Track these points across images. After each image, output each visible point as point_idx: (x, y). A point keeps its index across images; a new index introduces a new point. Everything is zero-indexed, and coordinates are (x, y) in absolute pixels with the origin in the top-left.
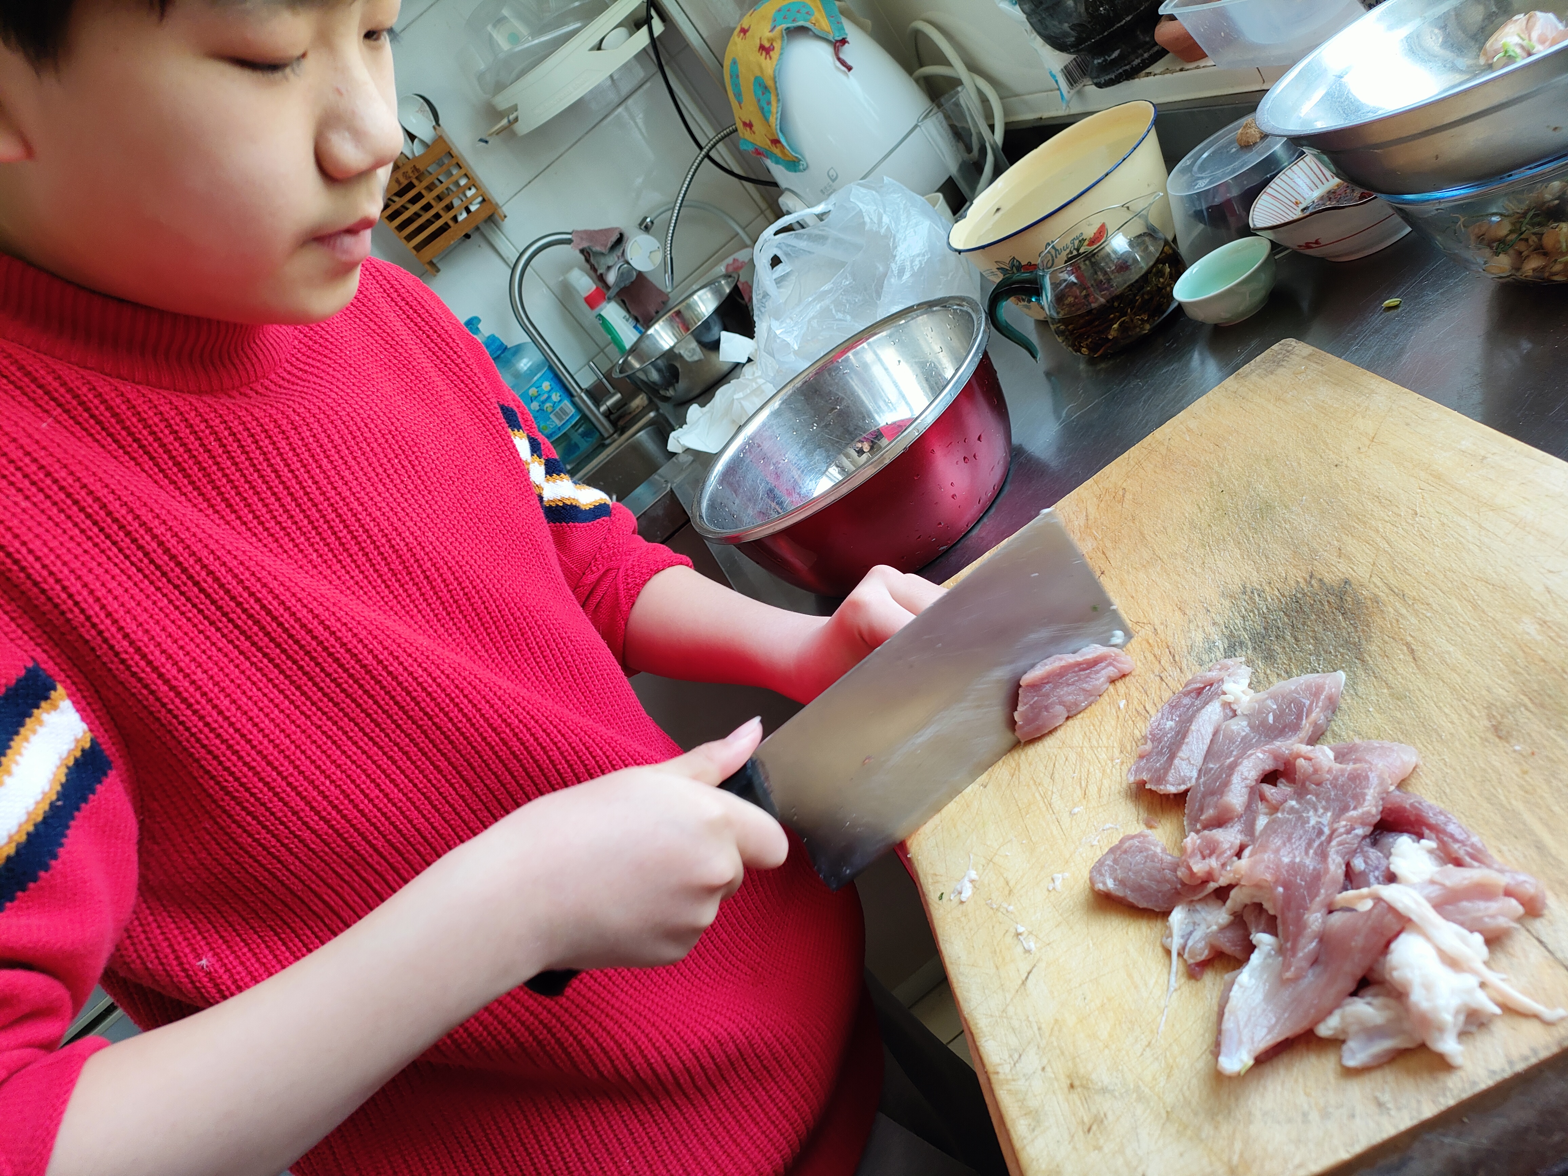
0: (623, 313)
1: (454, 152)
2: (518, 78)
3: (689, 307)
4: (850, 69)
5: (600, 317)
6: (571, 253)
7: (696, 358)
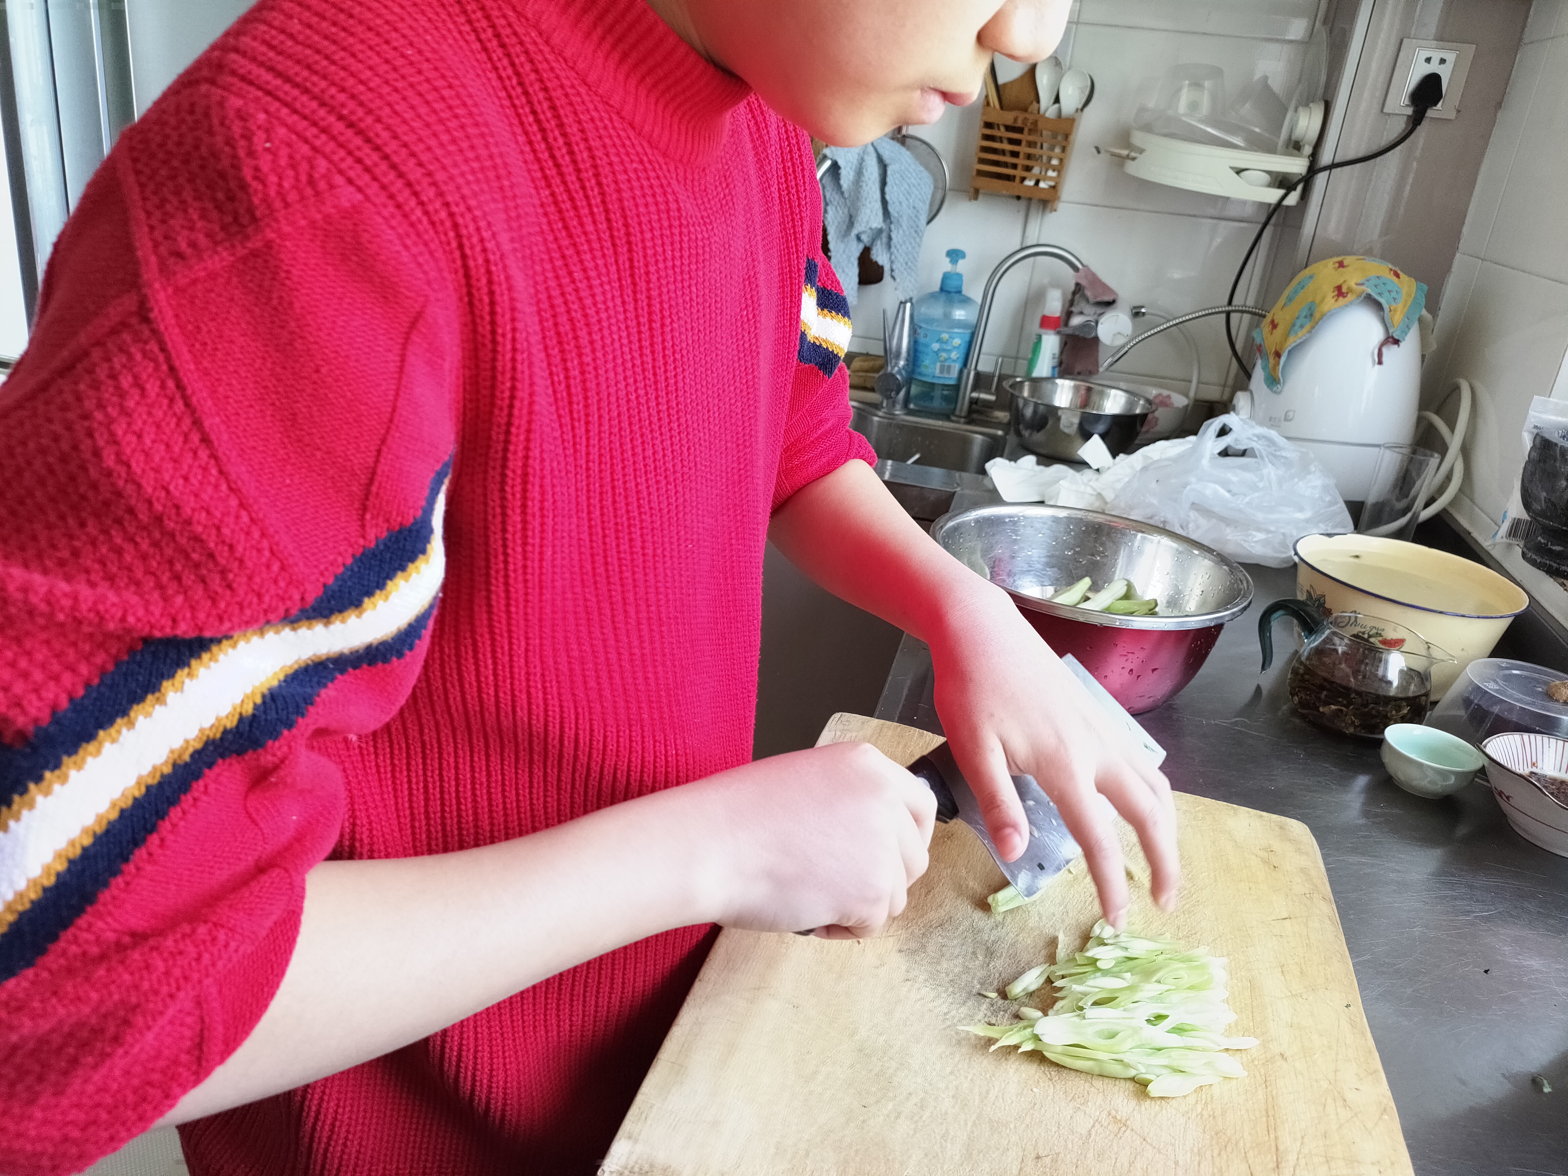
0: (1056, 350)
1: (1071, 138)
2: (1165, 135)
3: (1102, 394)
4: (1380, 362)
5: (1039, 338)
6: (1070, 278)
7: (1066, 430)
